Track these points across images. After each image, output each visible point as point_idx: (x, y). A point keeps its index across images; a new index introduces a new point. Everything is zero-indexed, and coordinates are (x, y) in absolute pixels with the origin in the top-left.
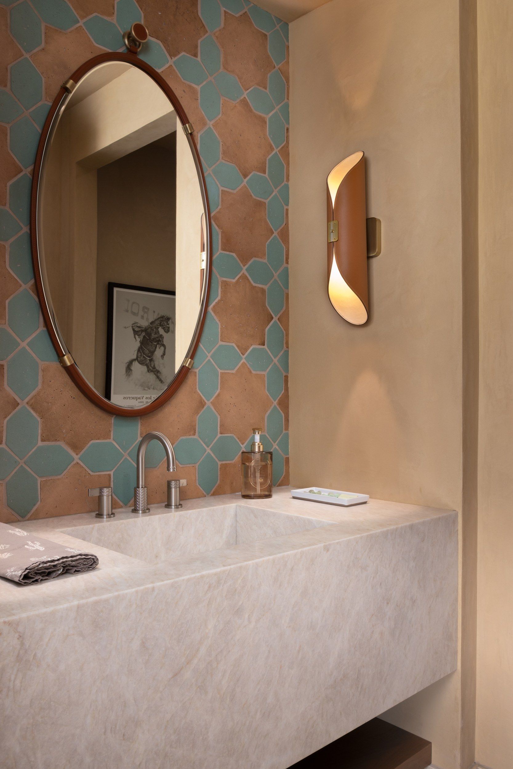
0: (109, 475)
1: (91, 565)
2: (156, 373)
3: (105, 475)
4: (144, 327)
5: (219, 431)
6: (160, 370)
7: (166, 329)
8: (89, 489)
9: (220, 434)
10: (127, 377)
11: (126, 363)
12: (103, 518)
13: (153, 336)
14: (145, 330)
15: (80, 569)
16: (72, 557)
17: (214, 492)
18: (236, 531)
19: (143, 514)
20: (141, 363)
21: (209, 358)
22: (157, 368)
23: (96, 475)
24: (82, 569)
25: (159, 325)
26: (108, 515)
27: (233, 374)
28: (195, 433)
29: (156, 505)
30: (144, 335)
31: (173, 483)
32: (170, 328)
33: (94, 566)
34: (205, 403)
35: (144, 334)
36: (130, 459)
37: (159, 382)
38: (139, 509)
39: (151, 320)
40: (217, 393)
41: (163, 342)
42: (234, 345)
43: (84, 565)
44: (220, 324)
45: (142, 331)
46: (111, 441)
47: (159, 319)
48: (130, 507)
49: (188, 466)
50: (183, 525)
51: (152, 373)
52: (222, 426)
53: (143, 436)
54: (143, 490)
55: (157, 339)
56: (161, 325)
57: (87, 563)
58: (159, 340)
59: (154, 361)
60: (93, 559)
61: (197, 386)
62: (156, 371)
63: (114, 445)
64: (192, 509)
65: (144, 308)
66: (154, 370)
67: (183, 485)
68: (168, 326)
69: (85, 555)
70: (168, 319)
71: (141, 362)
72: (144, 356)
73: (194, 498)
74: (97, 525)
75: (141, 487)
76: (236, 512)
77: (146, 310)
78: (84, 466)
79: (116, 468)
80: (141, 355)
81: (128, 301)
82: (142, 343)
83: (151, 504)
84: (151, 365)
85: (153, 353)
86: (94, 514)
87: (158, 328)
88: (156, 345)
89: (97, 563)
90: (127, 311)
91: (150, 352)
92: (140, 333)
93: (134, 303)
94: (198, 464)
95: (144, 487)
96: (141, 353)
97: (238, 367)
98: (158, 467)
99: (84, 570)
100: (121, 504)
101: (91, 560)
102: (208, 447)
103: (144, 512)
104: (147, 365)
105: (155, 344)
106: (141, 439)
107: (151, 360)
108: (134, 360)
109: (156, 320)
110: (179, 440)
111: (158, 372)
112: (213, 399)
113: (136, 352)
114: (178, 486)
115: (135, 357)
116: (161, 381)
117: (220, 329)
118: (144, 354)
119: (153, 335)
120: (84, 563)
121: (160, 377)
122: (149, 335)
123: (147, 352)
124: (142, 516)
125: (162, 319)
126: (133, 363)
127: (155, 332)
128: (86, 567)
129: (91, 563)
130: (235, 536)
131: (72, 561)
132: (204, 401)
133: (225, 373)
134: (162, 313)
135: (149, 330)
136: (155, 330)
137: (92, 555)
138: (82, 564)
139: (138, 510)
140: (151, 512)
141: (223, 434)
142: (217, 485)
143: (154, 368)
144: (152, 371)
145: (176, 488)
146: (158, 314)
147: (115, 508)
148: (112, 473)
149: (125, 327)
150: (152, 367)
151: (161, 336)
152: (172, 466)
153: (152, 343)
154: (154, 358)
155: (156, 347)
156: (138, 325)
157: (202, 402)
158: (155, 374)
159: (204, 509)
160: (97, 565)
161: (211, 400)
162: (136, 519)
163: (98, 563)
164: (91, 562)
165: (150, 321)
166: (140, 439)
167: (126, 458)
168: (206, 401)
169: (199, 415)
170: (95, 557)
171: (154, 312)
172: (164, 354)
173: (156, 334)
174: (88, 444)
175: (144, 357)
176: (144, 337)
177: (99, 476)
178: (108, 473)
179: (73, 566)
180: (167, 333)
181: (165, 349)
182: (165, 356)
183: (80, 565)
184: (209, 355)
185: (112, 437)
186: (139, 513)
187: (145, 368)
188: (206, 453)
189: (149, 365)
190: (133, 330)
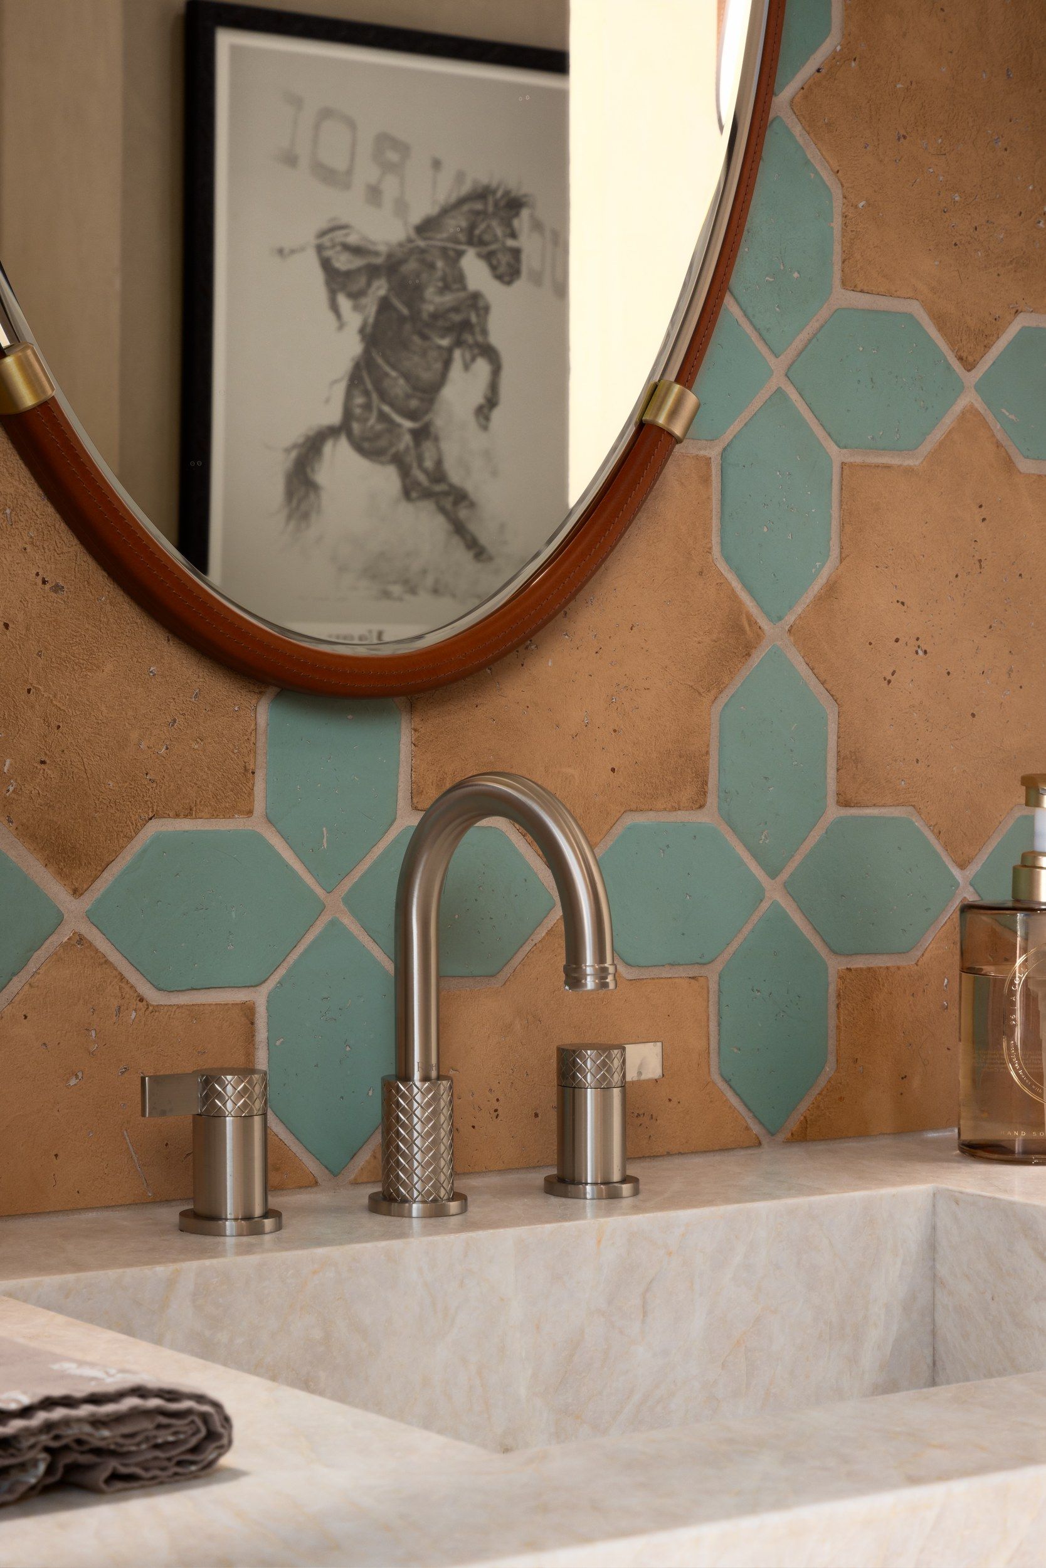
0: (248, 1011)
1: (195, 1450)
2: (448, 503)
3: (225, 1007)
4: (382, 249)
5: (832, 786)
6: (469, 486)
7: (504, 259)
8: (143, 1080)
9: (838, 803)
10: (292, 523)
11: (287, 451)
12: (221, 1233)
13: (434, 300)
14: (391, 267)
15: (137, 1465)
16: (95, 1399)
17: (805, 1124)
18: (934, 1333)
19: (432, 1221)
20: (370, 449)
21: (777, 381)
22: (455, 476)
23: (179, 1007)
24: (146, 1469)
25: (462, 237)
26: (248, 1218)
27: (908, 471)
28: (705, 793)
29: (494, 1180)
30: (382, 292)
31: (589, 1062)
32: (524, 257)
33: (212, 1457)
34: (759, 633)
35: (380, 288)
36: (355, 928)
37: (462, 556)
38: (410, 1192)
39: (422, 208)
40: (824, 581)
41: (485, 332)
42: (915, 308)
43: (157, 1446)
44: (837, 192)
45: (373, 272)
46: (256, 824)
47: (466, 208)
48: (355, 1183)
49: (665, 973)
50: (647, 1290)
51: (428, 506)
52: (849, 760)
53: (427, 804)
54: (429, 1090)
55: (457, 318)
56: (473, 239)
57: (171, 1439)
58: (466, 325)
59: (436, 439)
60: (205, 1417)
61: (715, 539)
62: (446, 494)
63: (270, 847)
64: (690, 1204)
65: (385, 141)
66: (438, 488)
67: (640, 1073)
68: (510, 243)
69: (162, 1393)
70: (514, 205)
71: (366, 445)
72: (386, 409)
73: (695, 1153)
74: (191, 1268)
75: (417, 1076)
76: (934, 1228)
77: (392, 156)
78: (114, 957)
79: (282, 972)
80: (367, 407)
81: (297, 102)
82: (372, 338)
83: (466, 1174)
84: (420, 459)
85: (430, 392)
86: (170, 1214)
87: (460, 254)
88: (450, 350)
89: (225, 1441)
90: (291, 160)
91: (415, 388)
92: (362, 281)
93: (326, 114)
94: (718, 966)
95: (434, 1074)
96: (366, 393)
97: (938, 434)
98: (508, 971)
99: (157, 1473)
100: (311, 1165)
101: (193, 1422)
102: (773, 874)
103: (436, 1210)
104: (398, 460)
105: (445, 342)
106: (414, 820)
107: (422, 434)
108: (331, 432)
109: (445, 211)
110: (618, 829)
111: (460, 497)
112: (799, 609)
113: (339, 392)
114: (617, 1078)
115: (333, 415)
116: (478, 550)
117: (837, 223)
118: (383, 396)
119: (430, 293)
120: (155, 1437)
121: (472, 527)
122: (411, 291)
123: (399, 386)
124: (426, 1232)
125: (478, 206)
126: (328, 448)
127: (444, 279)
128: (169, 1459)
129: (193, 1441)
130: (929, 1360)
131: (97, 1422)
132: (752, 622)
133: (869, 466)
134: (481, 173)
135: (412, 266)
136: (440, 264)
137: (200, 1398)
138: (147, 1439)
139: (405, 1200)
140: (473, 1210)
141: (858, 805)
142: (822, 1082)
143: (438, 475)
144: (427, 494)
145: (604, 1088)
146: (460, 177)
147: (280, 1188)
148: (260, 998)
149: (281, 251)
150: (425, 471)
151: (476, 302)
152: (595, 961)
153: (425, 337)
154: (439, 422)
155: (447, 363)
156: (353, 239)
157: (742, 631)
158: (442, 510)
159: (762, 1207)
160: (224, 1449)
161: (790, 618)
162: (396, 1244)
163: (230, 1442)
164: (194, 1434)
165: (417, 216)
166: (408, 820)
167: (334, 923)
168: (763, 622)
169: (724, 699)
170: (217, 1405)
171: (437, 164)
172: (491, 401)
173: (446, 288)
174: (132, 838)
175: (383, 417)
176: (385, 305)
177: (194, 1012)
178: (241, 996)
179: (98, 1451)
180: (509, 283)
181: (496, 370)
182: (496, 415)
183: (138, 1444)
184: (777, 365)
185: (259, 806)
186: (410, 1216)
187: (387, 478)
188: (765, 905)
189: (411, 459)
190: (326, 265)
